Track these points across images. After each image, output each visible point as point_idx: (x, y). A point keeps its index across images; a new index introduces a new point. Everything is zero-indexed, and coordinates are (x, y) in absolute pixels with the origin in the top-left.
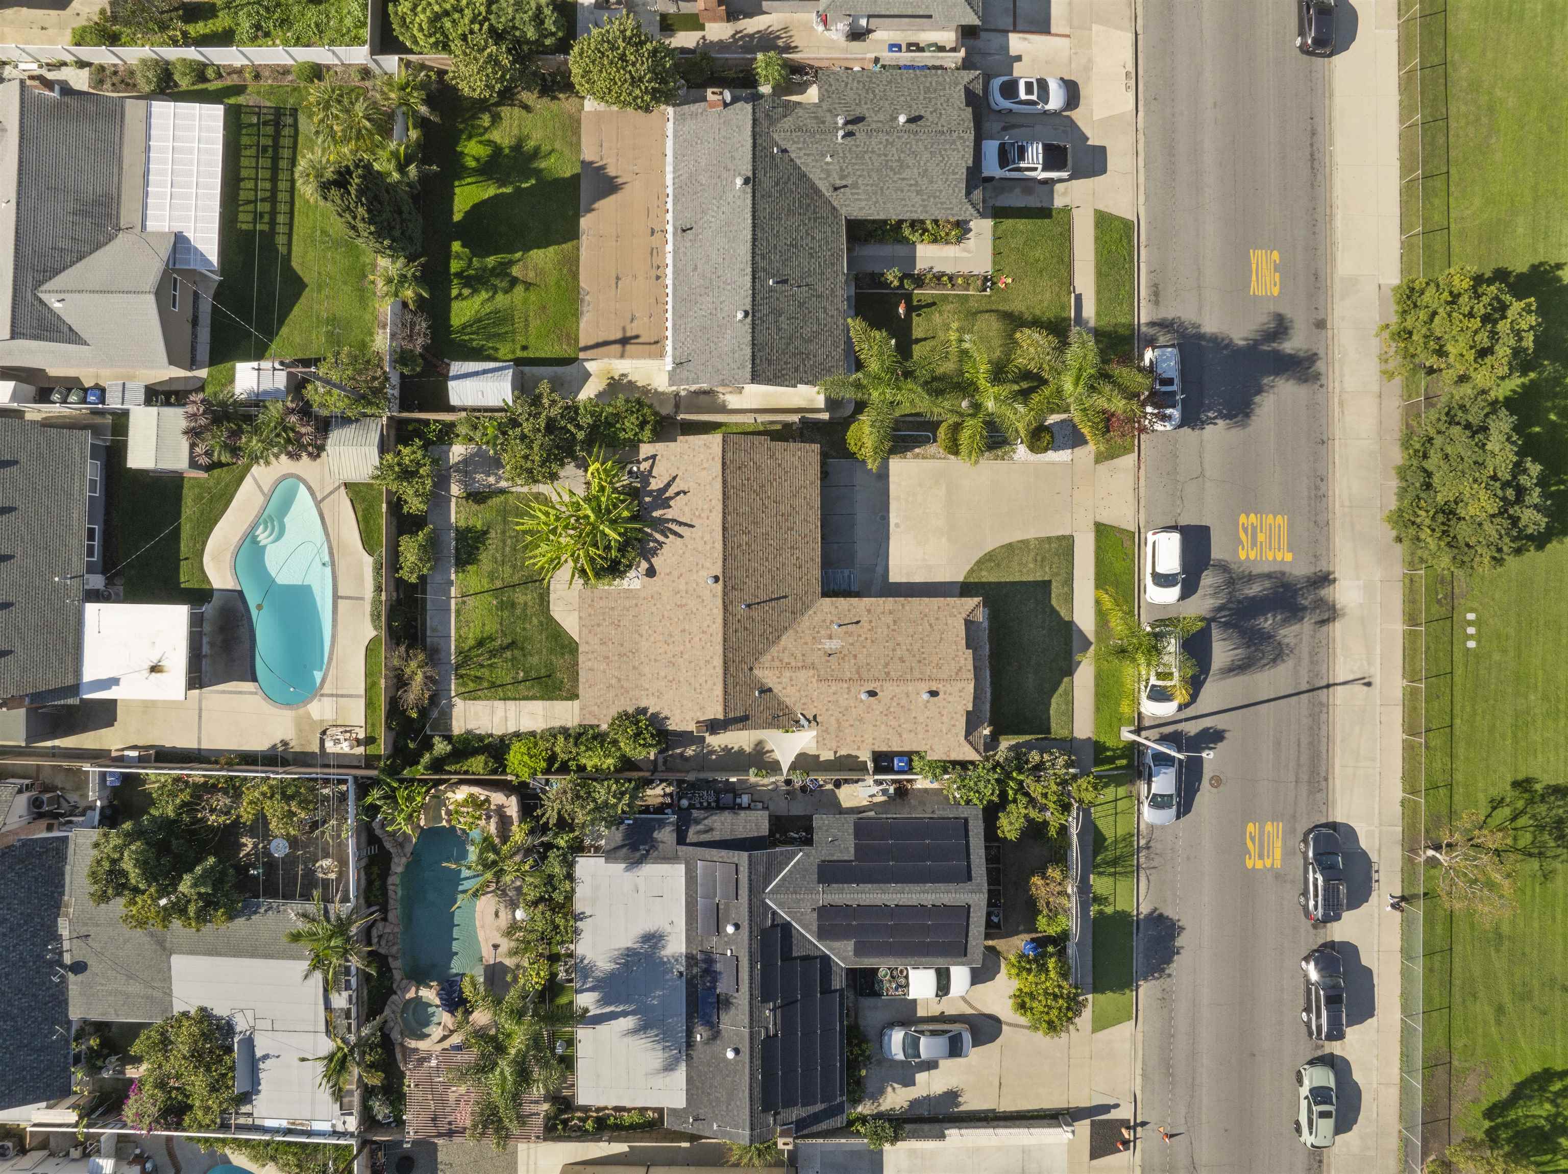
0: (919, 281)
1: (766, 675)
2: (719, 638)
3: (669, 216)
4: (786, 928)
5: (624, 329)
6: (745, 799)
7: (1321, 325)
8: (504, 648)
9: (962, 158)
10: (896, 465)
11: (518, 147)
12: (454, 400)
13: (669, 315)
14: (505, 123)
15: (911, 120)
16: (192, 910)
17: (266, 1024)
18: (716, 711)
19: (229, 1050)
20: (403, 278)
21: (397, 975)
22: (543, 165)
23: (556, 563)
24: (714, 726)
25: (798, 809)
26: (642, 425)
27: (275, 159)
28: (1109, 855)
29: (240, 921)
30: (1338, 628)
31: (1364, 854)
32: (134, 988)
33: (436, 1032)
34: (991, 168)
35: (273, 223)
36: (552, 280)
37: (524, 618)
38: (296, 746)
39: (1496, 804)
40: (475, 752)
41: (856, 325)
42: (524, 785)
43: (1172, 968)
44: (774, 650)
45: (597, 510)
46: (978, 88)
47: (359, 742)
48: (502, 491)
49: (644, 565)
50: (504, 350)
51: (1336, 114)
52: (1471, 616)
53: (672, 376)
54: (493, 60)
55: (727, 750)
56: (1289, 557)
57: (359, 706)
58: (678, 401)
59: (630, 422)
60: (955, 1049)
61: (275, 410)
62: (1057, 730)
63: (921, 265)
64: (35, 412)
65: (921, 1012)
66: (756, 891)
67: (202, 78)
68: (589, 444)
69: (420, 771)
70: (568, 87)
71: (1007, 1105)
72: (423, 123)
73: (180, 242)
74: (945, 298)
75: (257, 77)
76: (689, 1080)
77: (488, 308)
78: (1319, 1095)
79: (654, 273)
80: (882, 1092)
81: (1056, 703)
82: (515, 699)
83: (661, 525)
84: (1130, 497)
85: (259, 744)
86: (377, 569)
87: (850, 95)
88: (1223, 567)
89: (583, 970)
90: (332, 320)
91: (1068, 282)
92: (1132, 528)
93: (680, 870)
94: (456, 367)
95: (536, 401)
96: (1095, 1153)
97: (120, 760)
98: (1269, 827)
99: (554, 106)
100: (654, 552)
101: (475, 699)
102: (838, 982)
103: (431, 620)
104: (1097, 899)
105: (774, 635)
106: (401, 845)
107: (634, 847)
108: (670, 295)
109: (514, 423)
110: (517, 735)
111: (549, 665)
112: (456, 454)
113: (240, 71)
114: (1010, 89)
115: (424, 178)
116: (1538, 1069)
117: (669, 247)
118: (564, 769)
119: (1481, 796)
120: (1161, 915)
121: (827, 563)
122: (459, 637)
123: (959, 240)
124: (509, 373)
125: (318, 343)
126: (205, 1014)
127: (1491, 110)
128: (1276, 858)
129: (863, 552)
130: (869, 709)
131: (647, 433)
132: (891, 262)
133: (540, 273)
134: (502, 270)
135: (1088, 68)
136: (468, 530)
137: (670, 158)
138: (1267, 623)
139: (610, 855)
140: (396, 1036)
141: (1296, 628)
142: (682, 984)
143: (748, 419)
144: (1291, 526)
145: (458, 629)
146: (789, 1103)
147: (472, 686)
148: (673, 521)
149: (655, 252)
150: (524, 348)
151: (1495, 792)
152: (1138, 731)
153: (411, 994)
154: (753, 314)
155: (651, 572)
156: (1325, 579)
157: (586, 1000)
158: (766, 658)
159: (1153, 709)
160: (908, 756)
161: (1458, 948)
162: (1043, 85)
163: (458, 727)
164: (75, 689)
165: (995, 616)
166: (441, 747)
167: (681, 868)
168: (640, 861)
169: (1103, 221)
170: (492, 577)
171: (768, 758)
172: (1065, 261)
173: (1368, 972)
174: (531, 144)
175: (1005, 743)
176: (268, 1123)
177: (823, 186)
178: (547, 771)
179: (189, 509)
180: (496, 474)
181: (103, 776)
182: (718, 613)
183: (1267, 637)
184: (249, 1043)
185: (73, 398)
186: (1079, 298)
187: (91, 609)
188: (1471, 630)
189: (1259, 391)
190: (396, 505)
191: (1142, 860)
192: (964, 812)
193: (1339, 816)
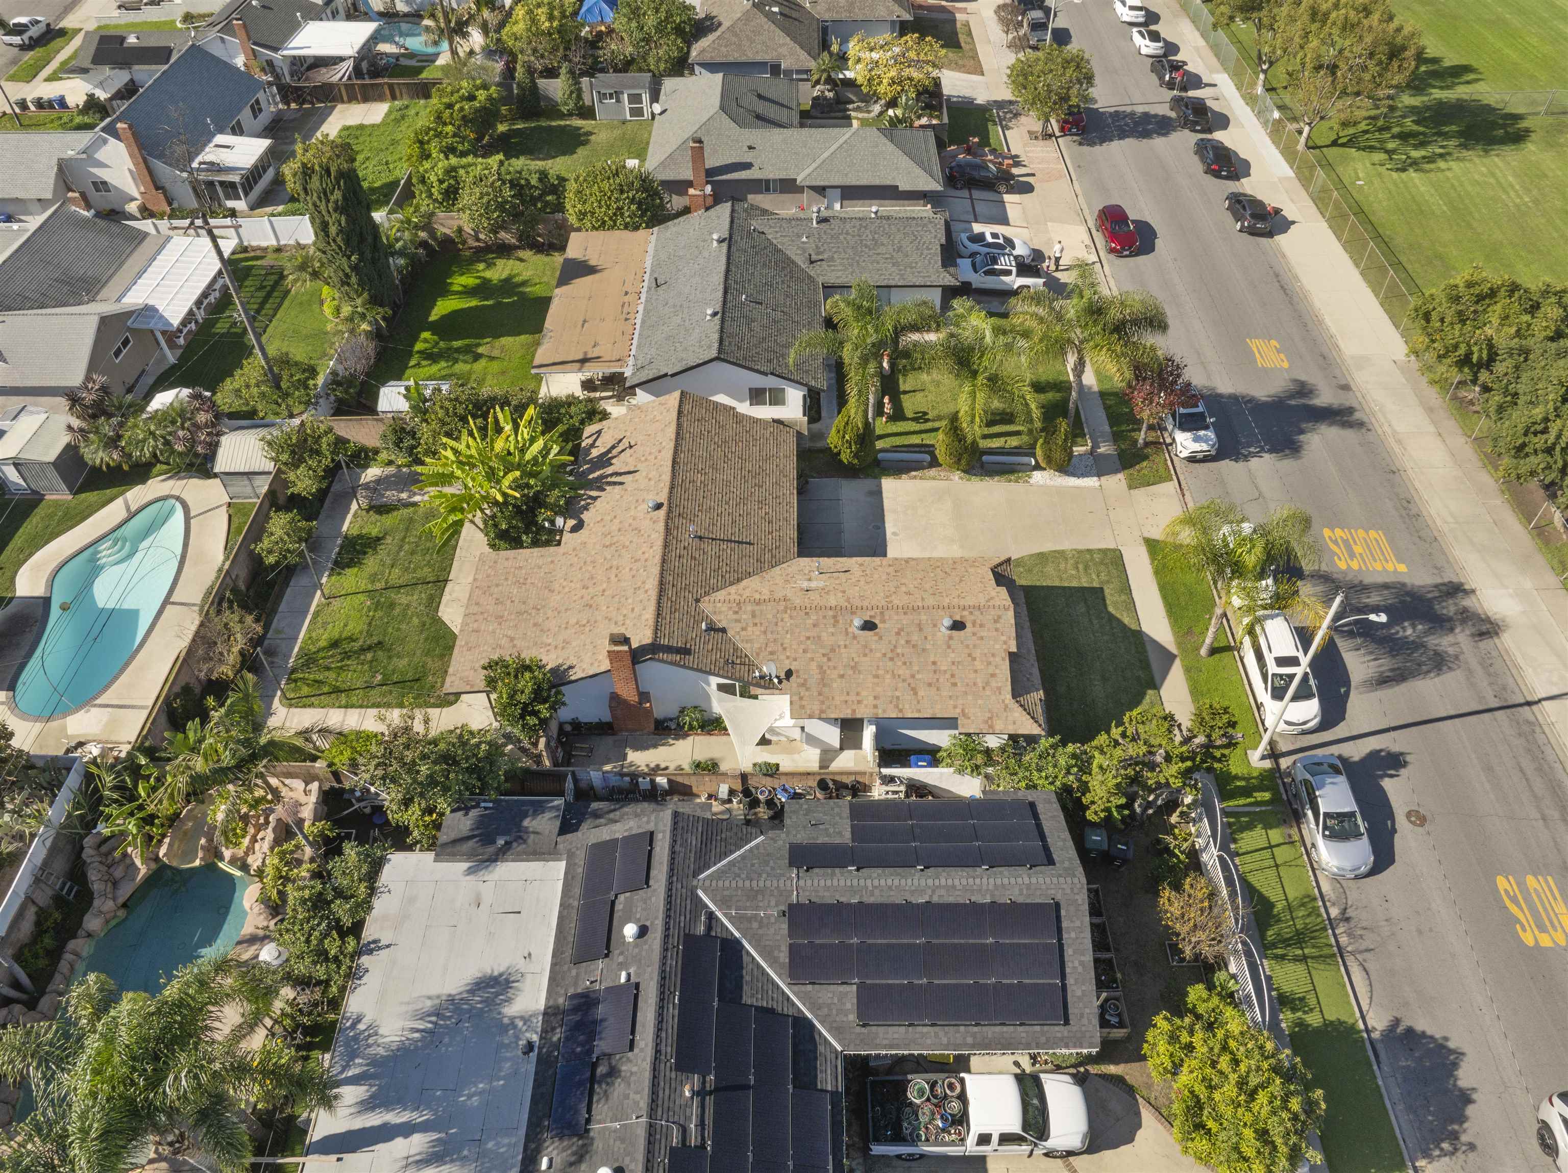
1: (719, 612)
5: (585, 353)
7: (1345, 388)
8: (363, 650)
9: (934, 237)
11: (508, 280)
12: (381, 407)
14: (499, 268)
28: (1285, 928)
30: (1507, 640)
37: (403, 618)
56: (1403, 568)
57: (140, 716)
66: (681, 873)
82: (361, 707)
83: (598, 483)
88: (1323, 577)
98: (1531, 880)
100: (586, 508)
101: (304, 706)
102: (829, 1076)
105: (733, 576)
107: (487, 840)
112: (370, 475)
120: (1410, 1031)
122: (309, 639)
134: (468, 349)
136: (360, 537)
139: (450, 849)
141: (1449, 638)
142: (529, 1063)
144: (1390, 540)
145: (309, 630)
147: (305, 690)
148: (614, 474)
155: (579, 527)
158: (719, 596)
168: (494, 859)
170: (374, 578)
177: (798, 259)
183: (1414, 647)
189: (1301, 432)
191: (1343, 940)
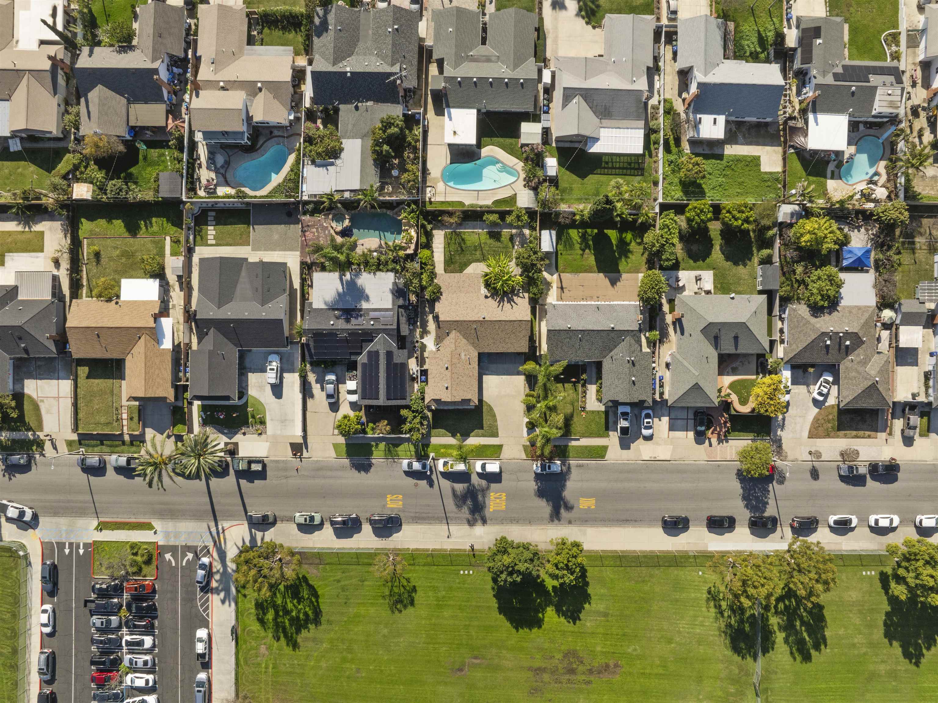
0: (584, 386)
1: (453, 334)
2: (465, 319)
3: (603, 303)
4: (372, 341)
5: (566, 288)
6: (411, 327)
7: (570, 522)
8: (461, 248)
9: (622, 398)
10: (522, 378)
11: (629, 251)
12: (543, 232)
13: (571, 303)
14: (638, 247)
15: (633, 382)
16: (377, 148)
17: (338, 170)
18: (442, 318)
19: (330, 158)
20: (583, 216)
21: (353, 212)
22: (623, 260)
23: (489, 266)
24: (436, 318)
25: (408, 345)
26: (534, 294)
27: (626, 169)
28: (392, 449)
29: (372, 162)
30: (467, 527)
31: (391, 535)
32: (350, 127)
33: (334, 224)
34: (621, 409)
35: (605, 168)
36: (584, 263)
37: (472, 254)
38: (429, 178)
39: (408, 580)
40: (427, 238)
41: (565, 363)
42: (417, 255)
43: (353, 470)
44: (461, 337)
45: (507, 280)
46: (646, 405)
47: (430, 199)
48: (513, 247)
49: (489, 295)
50: (560, 247)
51: (643, 529)
52: (471, 572)
53: (551, 304)
54: (653, 245)
55: (427, 321)
56: (491, 510)
57: (442, 199)
58: (543, 305)
59: (535, 290)
60: (329, 396)
61: (540, 173)
62: (434, 431)
63: (589, 386)
64: (541, 87)
65: (340, 386)
66: (384, 331)
67: (655, 143)
68: (528, 276)
69: (422, 221)
70: (650, 268)
71: (308, 414)
72: (635, 221)
73: (596, 140)
74: (578, 394)
75: (655, 162)
76: (322, 309)
77: (575, 242)
78: (312, 518)
79: (584, 298)
80: (314, 373)
81: (443, 431)
83: (502, 300)
84: (511, 457)
85: (429, 165)
86: (487, 206)
87: (643, 362)
88: (488, 488)
89: (358, 274)
90: (571, 189)
91: (583, 436)
92: (501, 457)
93: (390, 306)
94: (554, 233)
95: (542, 259)
96: (292, 445)
97: (424, 119)
98: (401, 503)
99: (644, 263)
100: (493, 298)
102: (353, 358)
103: (470, 223)
104: (377, 445)
105: (466, 337)
106: (396, 213)
107: (397, 292)
109: (535, 253)
110: (433, 252)
111: (456, 262)
112: (526, 232)
113: (657, 156)
114: (648, 416)
115: (616, 223)
116: (319, 593)
118: (422, 268)
119: (410, 575)
120: (372, 467)
121: (490, 355)
122: (465, 233)
123: (598, 399)
124: (552, 250)
125: (562, 184)
126: (342, 150)
127: (643, 581)
128: (390, 505)
129: (493, 367)
130: (442, 368)
131: (531, 295)
132: (590, 377)
133: (587, 259)
134: (587, 246)
135: (657, 444)
136: (501, 235)
137: (622, 303)
138: (469, 502)
139: (395, 284)
140: (333, 211)
141: (467, 512)
142: (353, 307)
143: (537, 329)
144: (502, 511)
145: (468, 232)
146: (315, 342)
147: (449, 237)
148: (503, 304)
149: (591, 298)
150: (561, 255)
151: (412, 580)
152: (433, 459)
153: (347, 217)
154: (569, 330)
155: (486, 297)
156: (484, 521)
157: (348, 276)
158: (458, 334)
159: (441, 462)
160: (426, 381)
161: (359, 567)
162: (650, 427)
163: (435, 232)
164: (448, 106)
165: (470, 411)
166: (429, 227)
167: (390, 307)
168: (393, 293)
169: (605, 448)
170: (485, 243)
171: (425, 336)
172: (591, 435)
173: (352, 537)
174: (630, 256)
175: (429, 414)
176: (305, 170)
177: (612, 353)
178: (421, 263)
179: (508, 141)
180: (519, 246)
181: (419, 113)
182: (473, 319)
183: (464, 503)
184: (332, 164)
185: (545, 102)
186: (578, 440)
187: (474, 111)
188: (466, 572)
189: (547, 501)
190: (509, 213)
191: (390, 460)
192: (408, 399)
193: (404, 527)
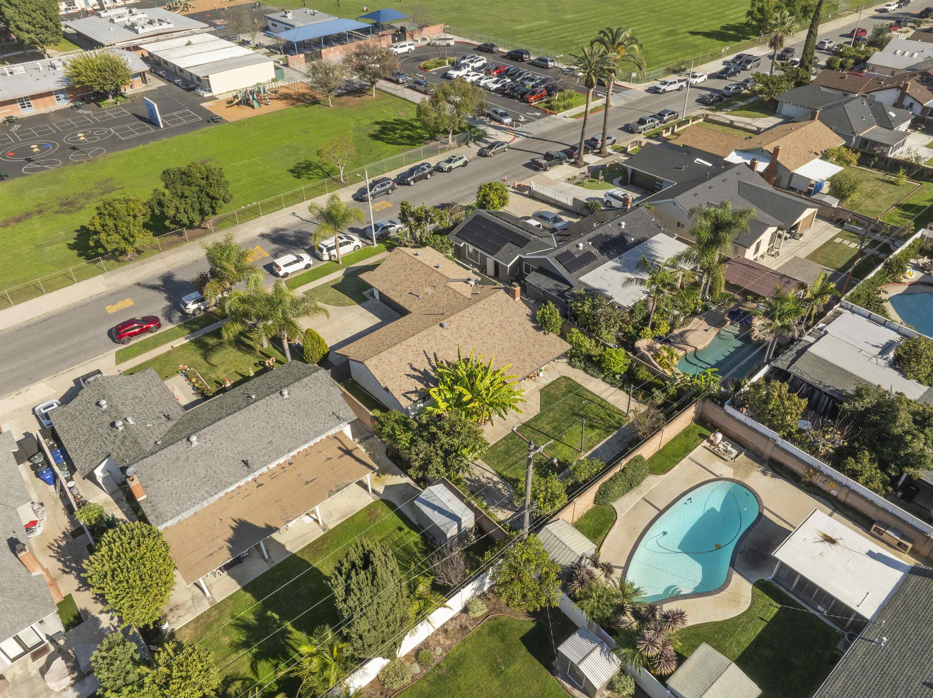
0: (205, 393)
3: (242, 483)
5: (340, 457)
8: (581, 417)
13: (312, 443)
37: (556, 420)
38: (757, 467)
57: (694, 455)
79: (290, 468)
93: (583, 279)
108: (298, 450)
110: (613, 385)
111: (565, 396)
112: (504, 515)
117: (265, 470)
122: (600, 438)
142: (624, 256)
147: (617, 416)
148: (430, 364)
149: (273, 476)
150: (400, 529)
154: (279, 390)
156: (263, 236)
164: (914, 571)
180: (495, 486)
182: (458, 317)
187: (867, 613)
